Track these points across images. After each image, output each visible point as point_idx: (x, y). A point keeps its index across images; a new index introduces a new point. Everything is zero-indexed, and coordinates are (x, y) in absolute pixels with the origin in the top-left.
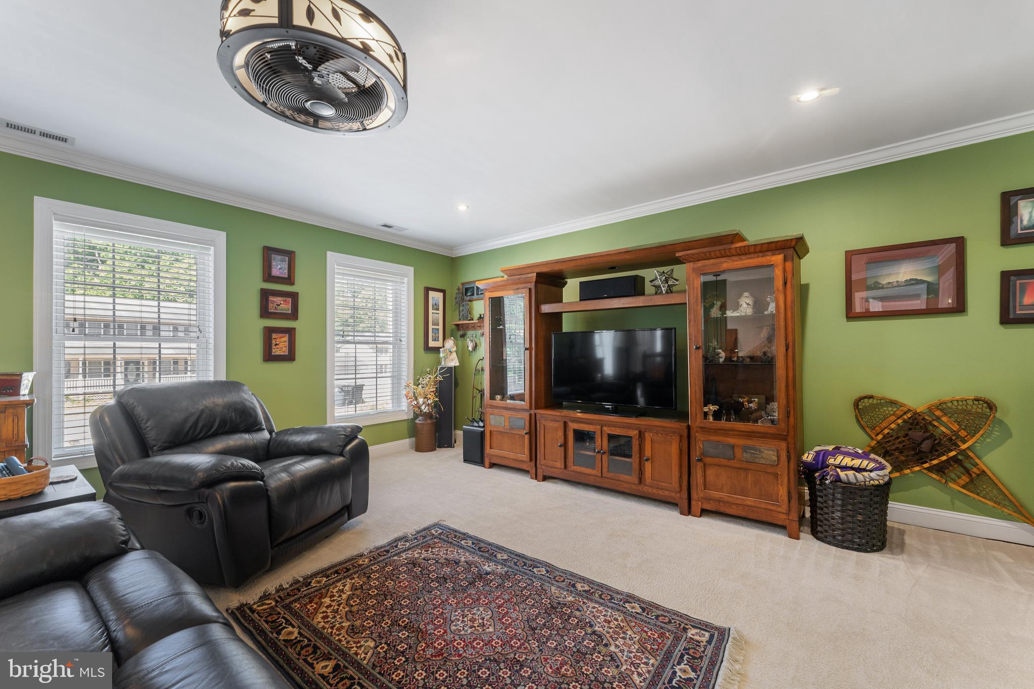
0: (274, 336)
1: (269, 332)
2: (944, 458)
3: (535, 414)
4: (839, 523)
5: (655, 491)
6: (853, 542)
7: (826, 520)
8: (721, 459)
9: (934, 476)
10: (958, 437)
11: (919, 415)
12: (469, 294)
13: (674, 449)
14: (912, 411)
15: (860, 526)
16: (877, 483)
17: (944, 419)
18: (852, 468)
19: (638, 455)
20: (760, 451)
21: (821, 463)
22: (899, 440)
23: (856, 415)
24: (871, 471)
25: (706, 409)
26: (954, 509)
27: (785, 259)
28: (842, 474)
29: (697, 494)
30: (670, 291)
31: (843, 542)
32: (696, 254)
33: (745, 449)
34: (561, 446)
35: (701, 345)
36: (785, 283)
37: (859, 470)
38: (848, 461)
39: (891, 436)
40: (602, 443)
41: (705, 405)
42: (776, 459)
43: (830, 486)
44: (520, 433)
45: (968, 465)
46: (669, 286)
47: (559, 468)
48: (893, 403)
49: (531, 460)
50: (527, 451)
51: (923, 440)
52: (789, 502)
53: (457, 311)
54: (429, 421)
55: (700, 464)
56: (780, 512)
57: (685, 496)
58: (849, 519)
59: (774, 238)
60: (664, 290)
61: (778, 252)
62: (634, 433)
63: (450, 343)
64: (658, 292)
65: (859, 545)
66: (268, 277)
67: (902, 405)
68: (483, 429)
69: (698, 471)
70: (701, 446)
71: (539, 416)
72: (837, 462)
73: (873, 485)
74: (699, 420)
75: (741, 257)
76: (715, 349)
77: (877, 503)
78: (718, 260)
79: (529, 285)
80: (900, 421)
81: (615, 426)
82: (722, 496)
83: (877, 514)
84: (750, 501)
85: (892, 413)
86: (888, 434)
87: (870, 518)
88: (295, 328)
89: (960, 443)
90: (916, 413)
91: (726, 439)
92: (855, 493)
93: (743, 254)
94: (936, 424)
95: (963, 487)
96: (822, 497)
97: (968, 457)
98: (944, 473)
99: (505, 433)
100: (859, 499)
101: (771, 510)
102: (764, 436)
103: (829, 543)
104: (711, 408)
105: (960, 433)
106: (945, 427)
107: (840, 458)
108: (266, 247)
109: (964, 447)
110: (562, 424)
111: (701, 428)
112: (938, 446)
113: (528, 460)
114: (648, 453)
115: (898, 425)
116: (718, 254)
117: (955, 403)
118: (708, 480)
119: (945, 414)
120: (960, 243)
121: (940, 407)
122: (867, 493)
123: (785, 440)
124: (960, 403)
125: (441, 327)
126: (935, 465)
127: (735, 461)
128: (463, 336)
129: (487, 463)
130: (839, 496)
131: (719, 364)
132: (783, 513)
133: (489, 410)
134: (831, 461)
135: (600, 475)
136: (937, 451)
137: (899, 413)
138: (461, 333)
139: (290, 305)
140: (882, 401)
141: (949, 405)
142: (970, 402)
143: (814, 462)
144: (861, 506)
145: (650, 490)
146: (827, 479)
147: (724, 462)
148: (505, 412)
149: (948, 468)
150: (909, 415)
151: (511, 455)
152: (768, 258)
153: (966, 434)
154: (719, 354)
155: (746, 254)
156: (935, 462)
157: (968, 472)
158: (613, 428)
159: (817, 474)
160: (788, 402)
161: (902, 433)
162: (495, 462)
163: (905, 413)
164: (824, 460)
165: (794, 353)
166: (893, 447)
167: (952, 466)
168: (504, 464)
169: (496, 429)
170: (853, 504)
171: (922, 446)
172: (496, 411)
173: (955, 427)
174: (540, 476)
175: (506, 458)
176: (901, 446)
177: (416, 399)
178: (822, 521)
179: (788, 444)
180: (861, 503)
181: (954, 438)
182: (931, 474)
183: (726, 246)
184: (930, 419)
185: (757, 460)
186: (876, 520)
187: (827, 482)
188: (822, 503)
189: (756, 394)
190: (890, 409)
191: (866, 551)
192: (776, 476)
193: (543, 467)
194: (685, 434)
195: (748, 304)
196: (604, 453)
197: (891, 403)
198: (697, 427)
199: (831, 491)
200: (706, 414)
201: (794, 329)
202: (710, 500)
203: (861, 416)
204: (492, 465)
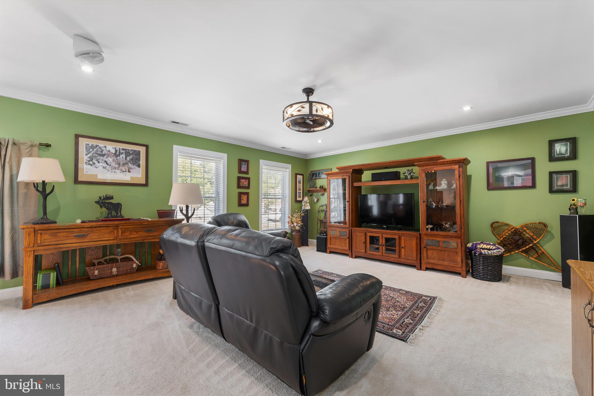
0: (242, 196)
1: (240, 194)
2: (527, 247)
3: (352, 230)
4: (481, 271)
5: (406, 261)
6: (487, 278)
7: (477, 270)
8: (434, 247)
9: (524, 254)
10: (533, 238)
11: (518, 230)
12: (315, 176)
13: (414, 243)
14: (514, 228)
15: (490, 272)
16: (496, 254)
17: (528, 231)
18: (487, 249)
19: (398, 246)
20: (450, 243)
21: (475, 247)
22: (510, 240)
23: (492, 230)
24: (494, 250)
25: (427, 227)
26: (532, 268)
27: (459, 167)
28: (483, 251)
29: (424, 261)
30: (412, 178)
31: (484, 278)
32: (423, 164)
33: (444, 242)
34: (363, 243)
35: (425, 200)
36: (460, 176)
37: (489, 250)
38: (485, 246)
39: (506, 238)
40: (382, 241)
41: (427, 225)
42: (456, 246)
43: (478, 256)
44: (344, 238)
45: (537, 250)
46: (411, 176)
47: (363, 253)
48: (507, 225)
49: (349, 249)
50: (347, 246)
51: (519, 240)
52: (462, 263)
53: (309, 184)
54: (299, 234)
55: (425, 249)
56: (458, 267)
57: (419, 262)
58: (485, 269)
59: (455, 159)
60: (409, 177)
61: (456, 164)
62: (396, 237)
63: (306, 199)
64: (406, 178)
65: (490, 279)
66: (240, 172)
67: (511, 226)
68: (326, 237)
69: (424, 251)
70: (425, 241)
71: (354, 231)
72: (481, 247)
73: (495, 255)
74: (424, 231)
75: (442, 165)
76: (431, 202)
77: (496, 262)
78: (432, 166)
79: (348, 174)
80: (510, 232)
81: (387, 234)
82: (434, 262)
83: (496, 267)
84: (446, 263)
85: (507, 229)
86: (505, 237)
87: (494, 268)
88: (249, 193)
89: (534, 241)
90: (516, 229)
91: (436, 238)
92: (488, 258)
93: (442, 164)
94: (524, 233)
95: (535, 258)
96: (475, 261)
97: (538, 246)
98: (528, 253)
99: (337, 238)
100: (489, 261)
101: (455, 267)
102: (452, 237)
103: (478, 279)
104: (430, 226)
105: (534, 237)
106: (528, 234)
107: (482, 245)
108: (240, 159)
109: (535, 242)
110: (364, 234)
111: (425, 234)
112: (525, 242)
113: (348, 249)
114: (403, 245)
115: (509, 234)
116: (432, 164)
117: (532, 225)
118: (428, 255)
119: (528, 229)
120: (533, 160)
121: (526, 226)
122: (492, 258)
123: (460, 238)
124: (534, 224)
125: (301, 191)
126: (524, 250)
127: (439, 247)
128: (311, 195)
129: (328, 251)
130: (481, 260)
131: (433, 208)
132: (460, 268)
133: (329, 228)
134: (479, 246)
135: (382, 255)
136: (525, 244)
137: (510, 229)
138: (310, 194)
139: (247, 183)
140: (502, 224)
141: (530, 225)
142: (537, 224)
143: (472, 247)
144: (490, 263)
145: (404, 260)
146: (477, 253)
147: (435, 248)
148: (337, 229)
149: (529, 251)
150: (513, 230)
151: (340, 248)
152: (452, 166)
153: (536, 237)
154: (433, 204)
155: (444, 164)
156: (524, 249)
157: (537, 252)
158: (387, 235)
159: (473, 252)
160: (461, 224)
161: (511, 237)
162: (332, 251)
163: (512, 229)
164: (476, 246)
165: (463, 204)
166: (507, 243)
167: (531, 250)
168: (336, 252)
169: (332, 236)
170: (487, 263)
171: (518, 242)
172: (333, 228)
173: (532, 234)
174: (354, 256)
175: (338, 249)
176: (510, 242)
177: (293, 223)
178: (475, 270)
179: (461, 240)
180: (490, 262)
181: (531, 239)
182: (523, 254)
183: (435, 161)
184: (522, 231)
185: (449, 247)
186: (496, 269)
187: (477, 254)
188: (475, 263)
189: (449, 221)
190: (506, 227)
191: (492, 281)
192: (456, 253)
193: (355, 252)
194: (419, 237)
195: (445, 184)
196: (383, 245)
197: (506, 225)
198: (424, 234)
199: (478, 258)
200: (427, 229)
201: (463, 195)
202: (430, 263)
203: (494, 230)
204: (331, 252)
